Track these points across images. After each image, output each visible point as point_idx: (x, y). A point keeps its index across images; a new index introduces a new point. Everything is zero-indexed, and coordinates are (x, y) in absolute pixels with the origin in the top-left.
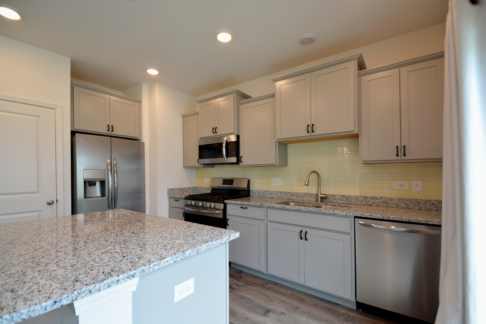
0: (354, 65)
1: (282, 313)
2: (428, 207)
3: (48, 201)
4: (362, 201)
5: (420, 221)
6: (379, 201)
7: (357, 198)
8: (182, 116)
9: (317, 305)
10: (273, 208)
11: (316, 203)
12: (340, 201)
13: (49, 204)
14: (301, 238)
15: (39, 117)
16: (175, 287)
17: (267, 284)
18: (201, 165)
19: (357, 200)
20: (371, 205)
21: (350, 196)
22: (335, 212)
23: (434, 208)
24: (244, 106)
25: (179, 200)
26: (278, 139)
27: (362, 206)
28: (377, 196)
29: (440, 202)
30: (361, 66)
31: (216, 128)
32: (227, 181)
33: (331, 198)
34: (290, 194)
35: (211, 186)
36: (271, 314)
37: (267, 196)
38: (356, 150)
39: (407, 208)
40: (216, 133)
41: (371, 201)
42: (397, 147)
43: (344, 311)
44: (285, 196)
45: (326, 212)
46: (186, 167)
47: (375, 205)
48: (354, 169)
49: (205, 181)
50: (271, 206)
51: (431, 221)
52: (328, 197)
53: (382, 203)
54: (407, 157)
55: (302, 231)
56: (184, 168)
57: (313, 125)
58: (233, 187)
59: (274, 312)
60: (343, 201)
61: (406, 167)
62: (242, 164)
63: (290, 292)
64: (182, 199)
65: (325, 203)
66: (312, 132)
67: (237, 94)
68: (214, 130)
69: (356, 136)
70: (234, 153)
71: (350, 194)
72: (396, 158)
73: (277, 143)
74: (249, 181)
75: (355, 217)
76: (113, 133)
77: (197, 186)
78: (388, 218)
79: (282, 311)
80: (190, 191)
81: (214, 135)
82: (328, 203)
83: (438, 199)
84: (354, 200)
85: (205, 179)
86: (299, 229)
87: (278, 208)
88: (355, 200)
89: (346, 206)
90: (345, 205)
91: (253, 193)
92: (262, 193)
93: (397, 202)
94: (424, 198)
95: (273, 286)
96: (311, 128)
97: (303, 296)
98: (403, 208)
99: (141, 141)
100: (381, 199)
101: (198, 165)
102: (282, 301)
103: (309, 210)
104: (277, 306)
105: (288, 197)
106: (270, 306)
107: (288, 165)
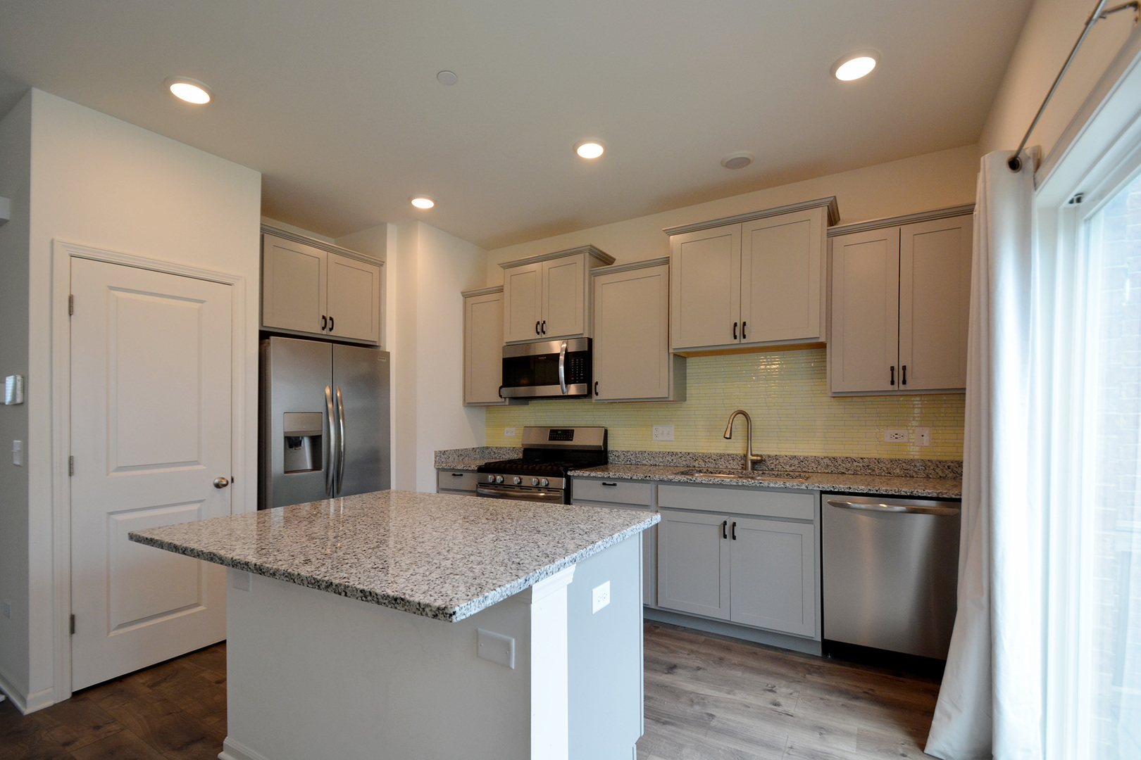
0: (820, 215)
1: (699, 669)
2: (940, 473)
3: (217, 481)
4: (828, 465)
5: (929, 493)
6: (858, 464)
7: (817, 461)
8: (462, 293)
9: (755, 653)
10: (670, 482)
11: (744, 472)
12: (787, 467)
13: (218, 486)
14: (725, 537)
15: (202, 302)
16: (593, 590)
17: (658, 627)
18: (505, 400)
19: (819, 464)
20: (843, 473)
21: (806, 458)
22: (788, 485)
23: (951, 475)
24: (604, 279)
25: (461, 475)
26: (674, 349)
27: (827, 475)
28: (854, 456)
29: (960, 464)
30: (833, 219)
31: (544, 322)
32: (559, 432)
33: (771, 462)
34: (691, 455)
35: (523, 445)
36: (679, 671)
37: (644, 462)
38: (821, 371)
39: (906, 476)
40: (544, 333)
41: (844, 465)
42: (892, 369)
43: (802, 660)
44: (680, 461)
45: (772, 485)
46: (469, 405)
47: (850, 472)
48: (813, 407)
49: (506, 434)
50: (666, 479)
51: (946, 493)
52: (765, 461)
53: (862, 468)
54: (909, 386)
55: (725, 523)
56: (464, 406)
57: (744, 324)
58: (571, 446)
59: (685, 667)
60: (793, 468)
61: (906, 403)
62: (598, 398)
63: (703, 638)
64: (473, 471)
65: (761, 472)
66: (742, 337)
67: (590, 254)
68: (540, 328)
69: (821, 346)
70: (582, 376)
71: (806, 454)
72: (890, 387)
73: (672, 356)
74: (606, 431)
75: (822, 492)
76: (332, 333)
77: (489, 446)
78: (877, 491)
79: (698, 665)
80: (476, 456)
81: (538, 337)
82: (767, 472)
83: (957, 459)
84: (813, 465)
85: (506, 429)
86: (720, 519)
87: (679, 483)
88: (815, 464)
89: (800, 475)
90: (797, 474)
91: (613, 457)
92: (633, 456)
93: (889, 466)
94: (934, 458)
95: (670, 631)
96: (740, 330)
97: (729, 643)
98: (899, 476)
99: (381, 349)
100: (861, 461)
101: (500, 400)
102: (693, 652)
103: (740, 484)
104: (686, 658)
105: (688, 462)
106: (673, 659)
107: (687, 399)
